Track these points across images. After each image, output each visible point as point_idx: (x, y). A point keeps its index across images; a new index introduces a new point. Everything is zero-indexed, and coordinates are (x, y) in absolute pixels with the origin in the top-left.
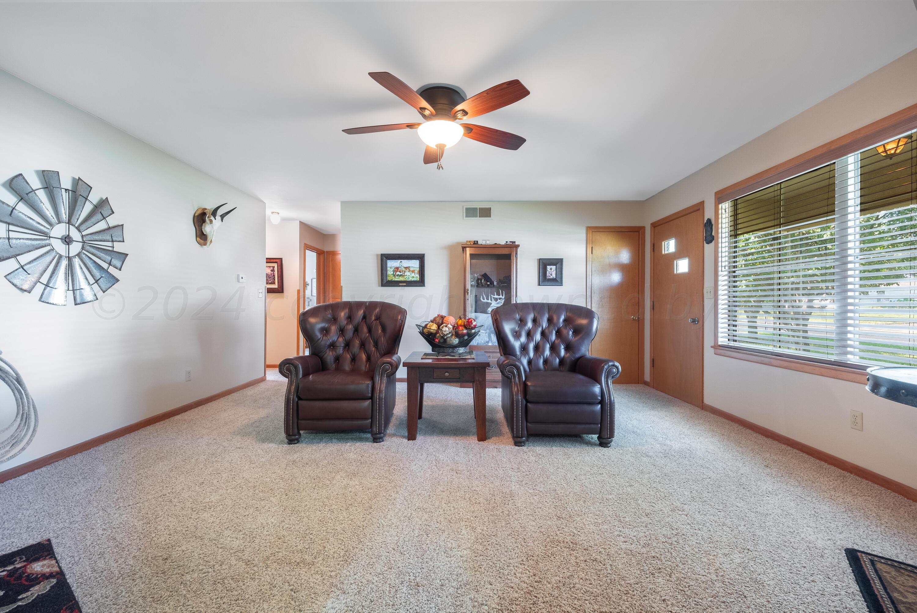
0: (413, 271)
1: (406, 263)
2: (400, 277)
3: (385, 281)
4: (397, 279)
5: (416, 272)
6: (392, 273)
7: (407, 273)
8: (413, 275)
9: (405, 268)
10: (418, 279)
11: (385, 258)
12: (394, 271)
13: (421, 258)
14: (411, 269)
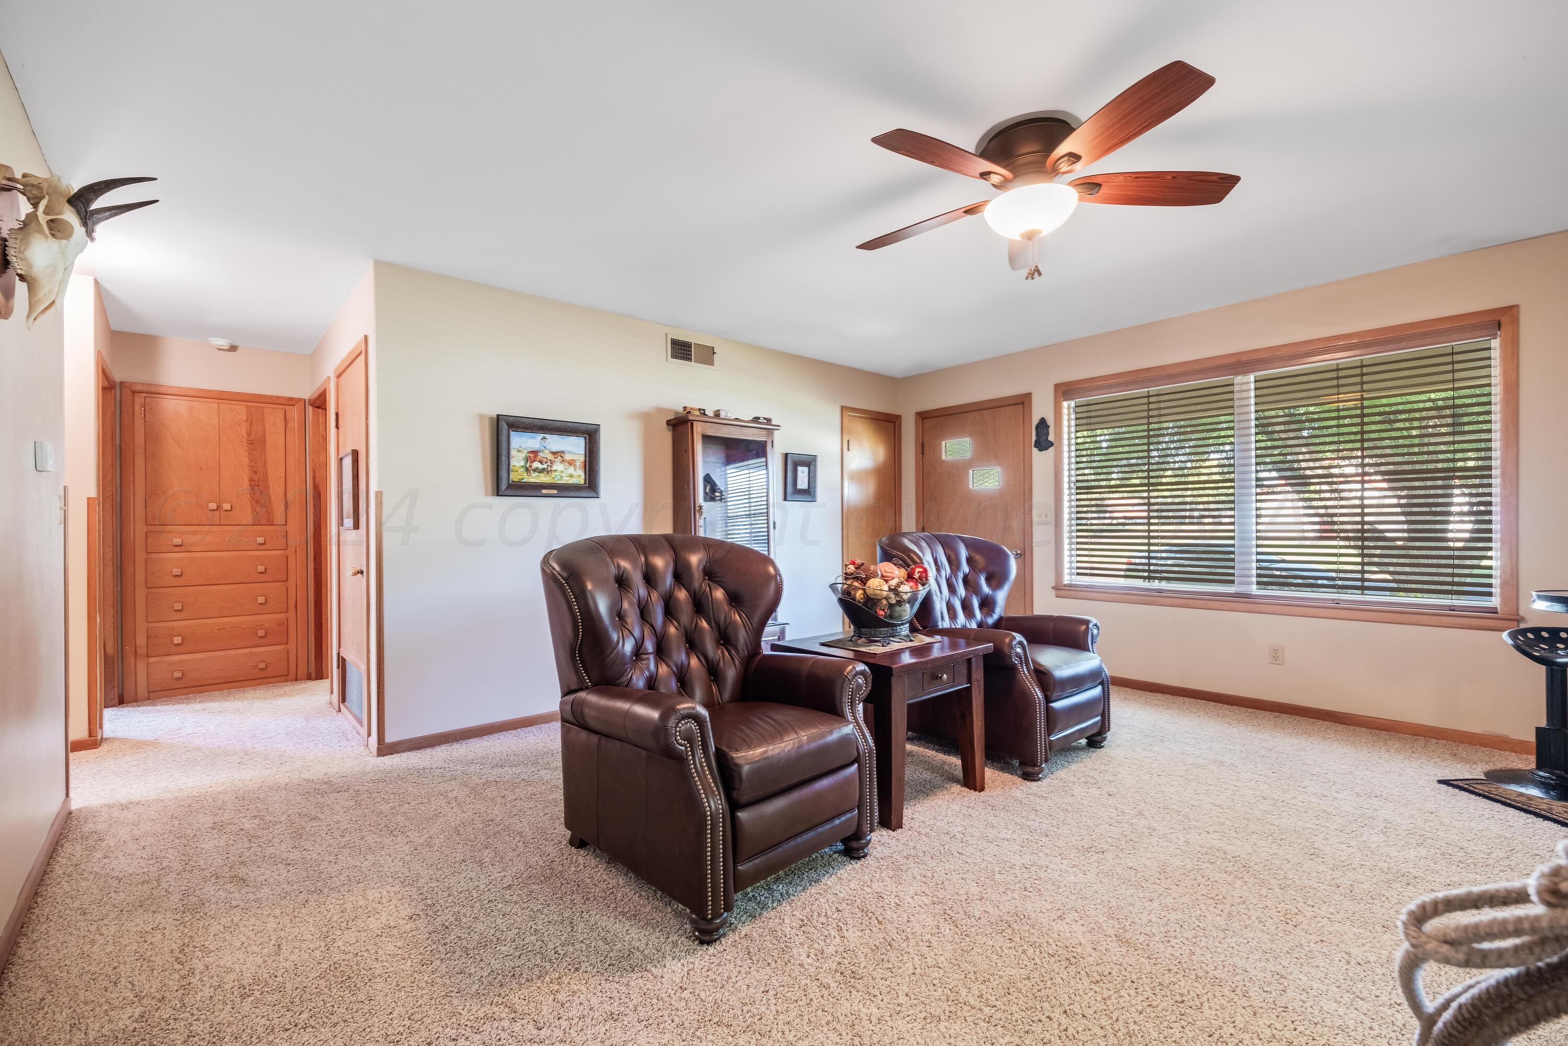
0: (571, 463)
1: (555, 442)
2: (542, 475)
3: (504, 485)
4: (534, 478)
5: (578, 464)
6: (522, 463)
7: (558, 466)
8: (571, 470)
9: (554, 453)
10: (582, 482)
11: (505, 427)
12: (527, 459)
13: (590, 434)
14: (568, 457)
